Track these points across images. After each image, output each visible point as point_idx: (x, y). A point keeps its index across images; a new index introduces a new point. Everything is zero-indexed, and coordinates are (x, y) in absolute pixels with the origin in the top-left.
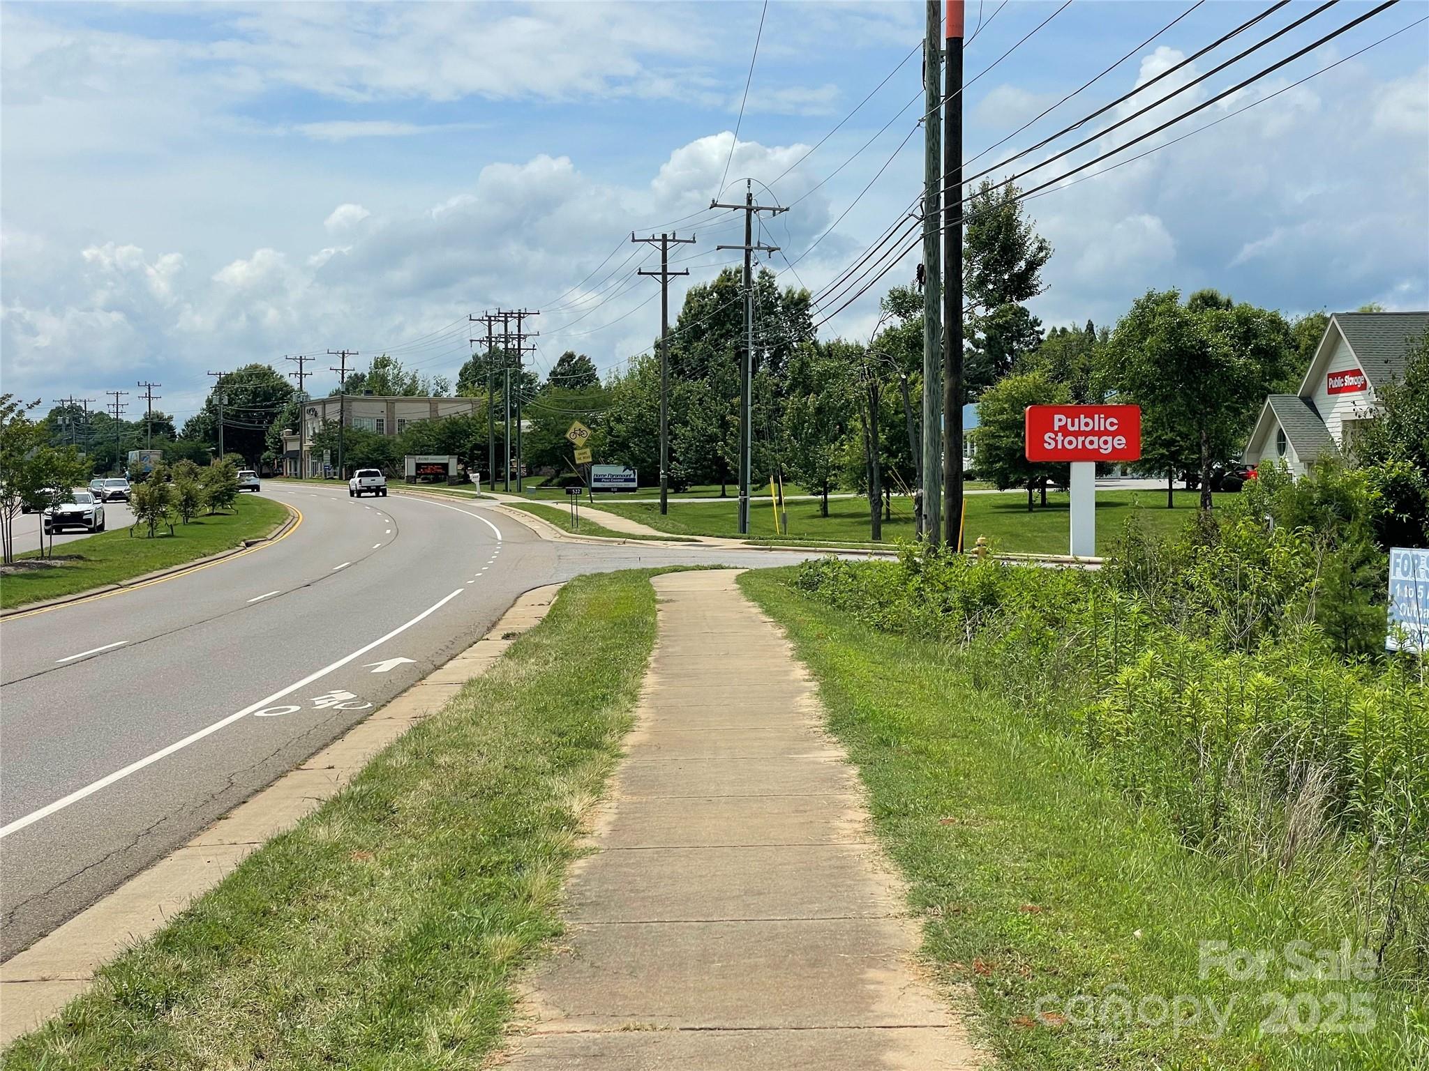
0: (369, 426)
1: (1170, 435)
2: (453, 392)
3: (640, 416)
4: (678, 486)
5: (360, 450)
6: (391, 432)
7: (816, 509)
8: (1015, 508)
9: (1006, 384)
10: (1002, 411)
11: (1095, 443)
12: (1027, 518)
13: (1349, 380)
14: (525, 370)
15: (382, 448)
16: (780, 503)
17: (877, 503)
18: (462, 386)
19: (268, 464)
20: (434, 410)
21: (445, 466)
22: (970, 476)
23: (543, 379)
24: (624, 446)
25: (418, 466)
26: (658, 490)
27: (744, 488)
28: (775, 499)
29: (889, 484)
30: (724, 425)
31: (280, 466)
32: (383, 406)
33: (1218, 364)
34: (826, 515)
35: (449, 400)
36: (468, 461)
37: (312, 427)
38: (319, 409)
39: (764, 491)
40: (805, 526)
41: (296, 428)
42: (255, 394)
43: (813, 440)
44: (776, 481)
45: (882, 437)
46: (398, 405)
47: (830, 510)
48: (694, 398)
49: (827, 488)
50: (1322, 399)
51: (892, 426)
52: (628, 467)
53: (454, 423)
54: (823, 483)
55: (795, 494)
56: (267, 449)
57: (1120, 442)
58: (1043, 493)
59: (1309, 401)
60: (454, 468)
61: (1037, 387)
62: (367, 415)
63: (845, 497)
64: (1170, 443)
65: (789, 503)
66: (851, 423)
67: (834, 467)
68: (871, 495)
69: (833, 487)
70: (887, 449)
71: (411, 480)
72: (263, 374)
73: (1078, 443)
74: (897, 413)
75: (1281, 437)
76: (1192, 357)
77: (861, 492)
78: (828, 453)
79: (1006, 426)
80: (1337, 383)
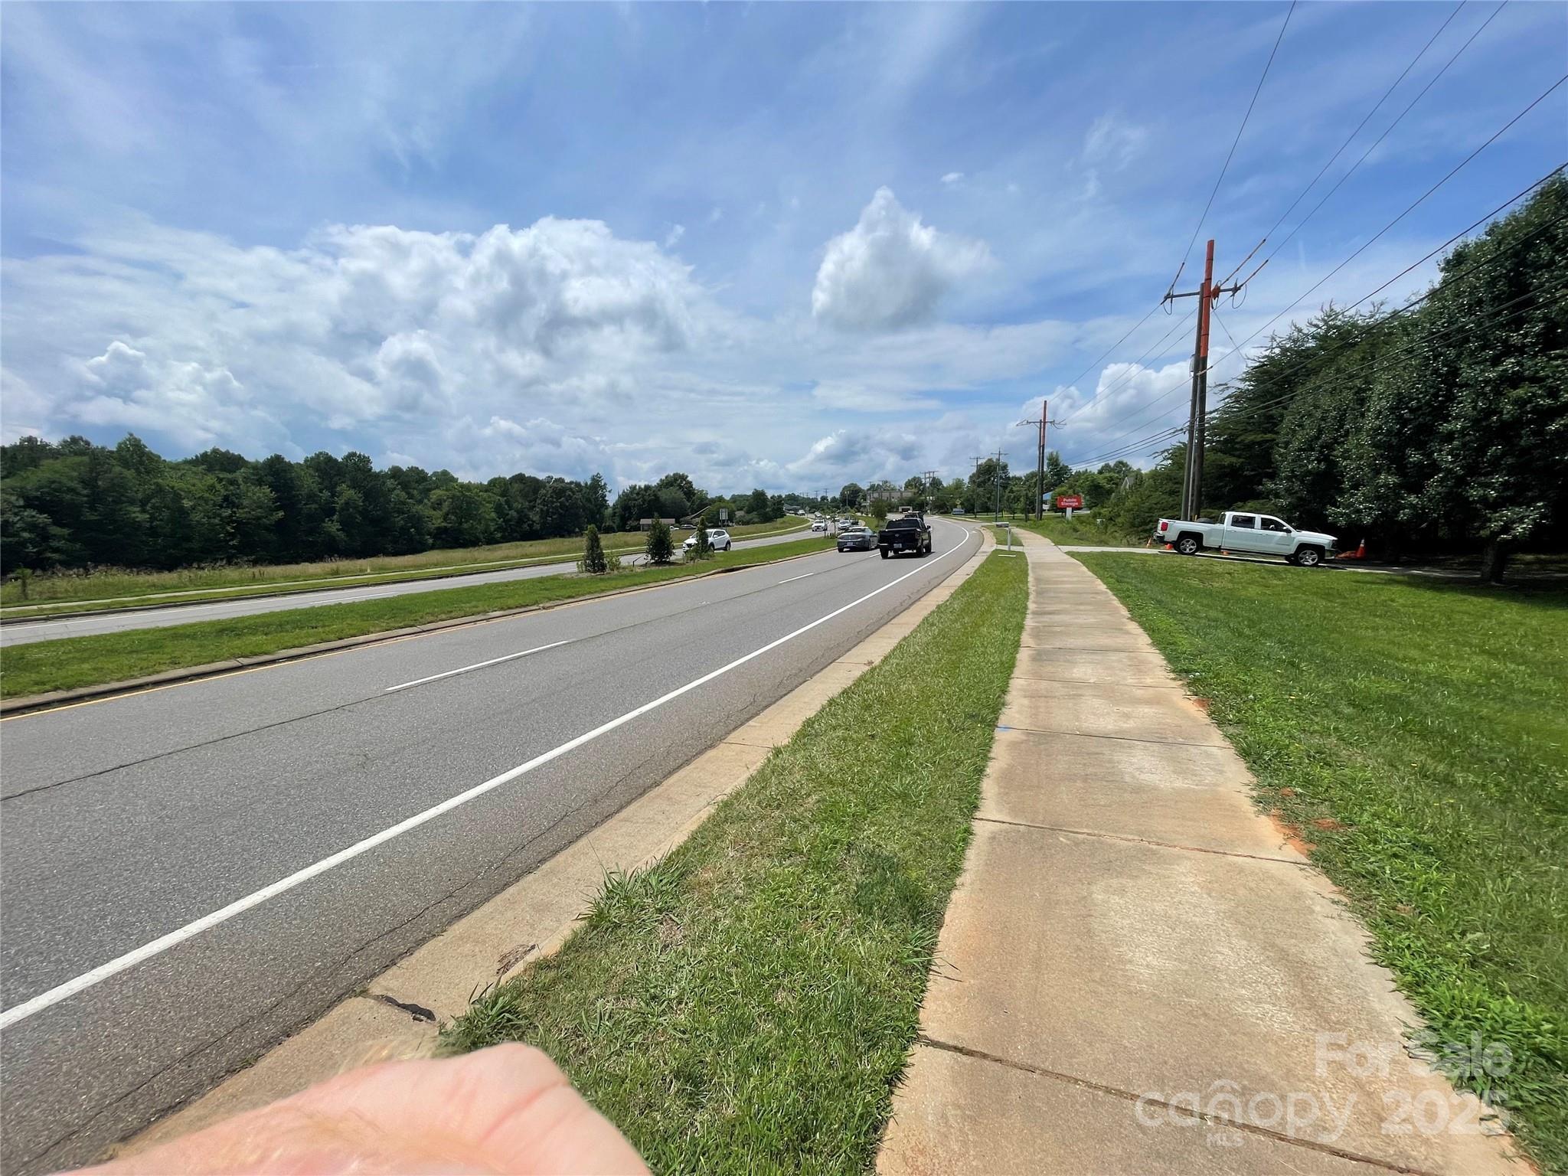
1: (1093, 502)
8: (1055, 518)
12: (1057, 520)
58: (1062, 514)
78: (1016, 506)
79: (1055, 499)
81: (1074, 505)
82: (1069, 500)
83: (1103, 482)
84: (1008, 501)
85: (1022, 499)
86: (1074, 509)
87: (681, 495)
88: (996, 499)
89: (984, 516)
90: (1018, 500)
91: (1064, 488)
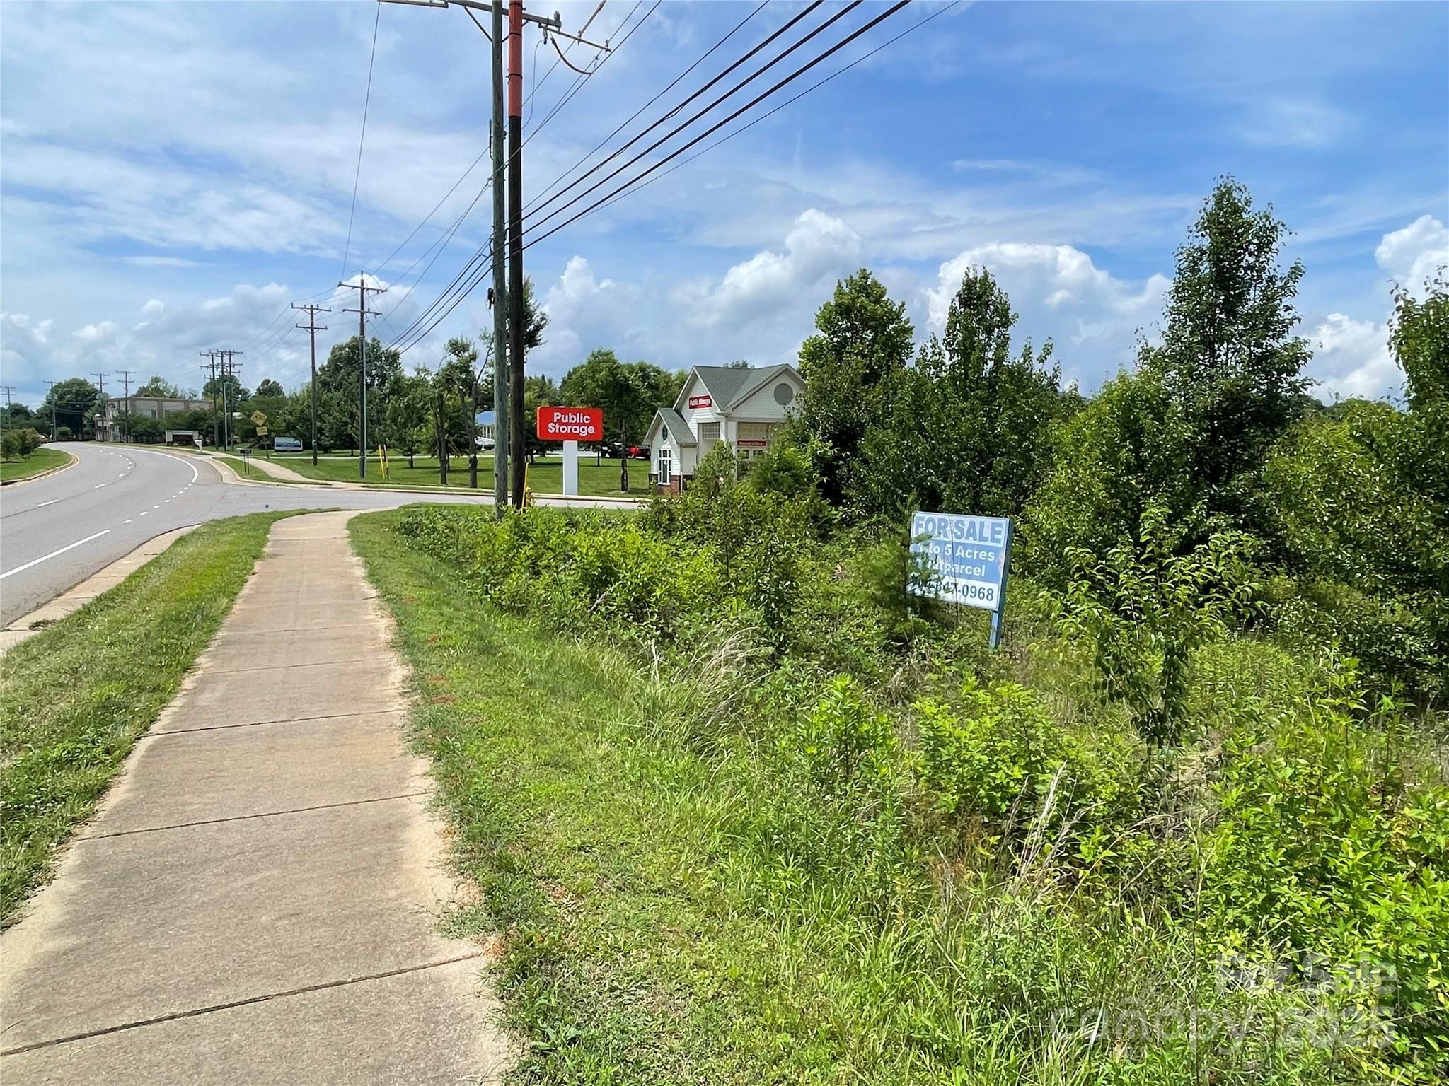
0: (148, 414)
2: (200, 397)
3: (303, 411)
4: (326, 450)
5: (140, 428)
6: (160, 417)
7: (407, 464)
11: (578, 430)
13: (702, 402)
14: (241, 387)
15: (154, 426)
16: (384, 460)
17: (444, 462)
18: (205, 394)
19: (88, 433)
20: (187, 407)
21: (192, 437)
23: (253, 392)
24: (294, 428)
25: (174, 436)
26: (312, 452)
27: (363, 452)
28: (381, 458)
29: (449, 451)
30: (352, 415)
31: (94, 434)
32: (156, 403)
33: (633, 390)
34: (412, 467)
35: (196, 402)
36: (206, 433)
37: (112, 413)
38: (116, 404)
39: (376, 453)
40: (400, 474)
41: (103, 414)
42: (77, 394)
43: (404, 425)
44: (382, 448)
45: (446, 425)
46: (165, 403)
47: (414, 465)
48: (334, 402)
49: (413, 452)
50: (686, 411)
52: (296, 438)
53: (196, 413)
54: (410, 450)
55: (394, 455)
56: (85, 425)
57: (591, 430)
59: (678, 411)
60: (195, 438)
62: (146, 409)
63: (422, 458)
65: (389, 460)
66: (427, 417)
67: (417, 442)
68: (440, 456)
69: (417, 452)
70: (448, 432)
71: (170, 444)
72: (83, 384)
73: (568, 429)
75: (665, 430)
76: (622, 386)
77: (433, 455)
78: (413, 433)
80: (694, 403)
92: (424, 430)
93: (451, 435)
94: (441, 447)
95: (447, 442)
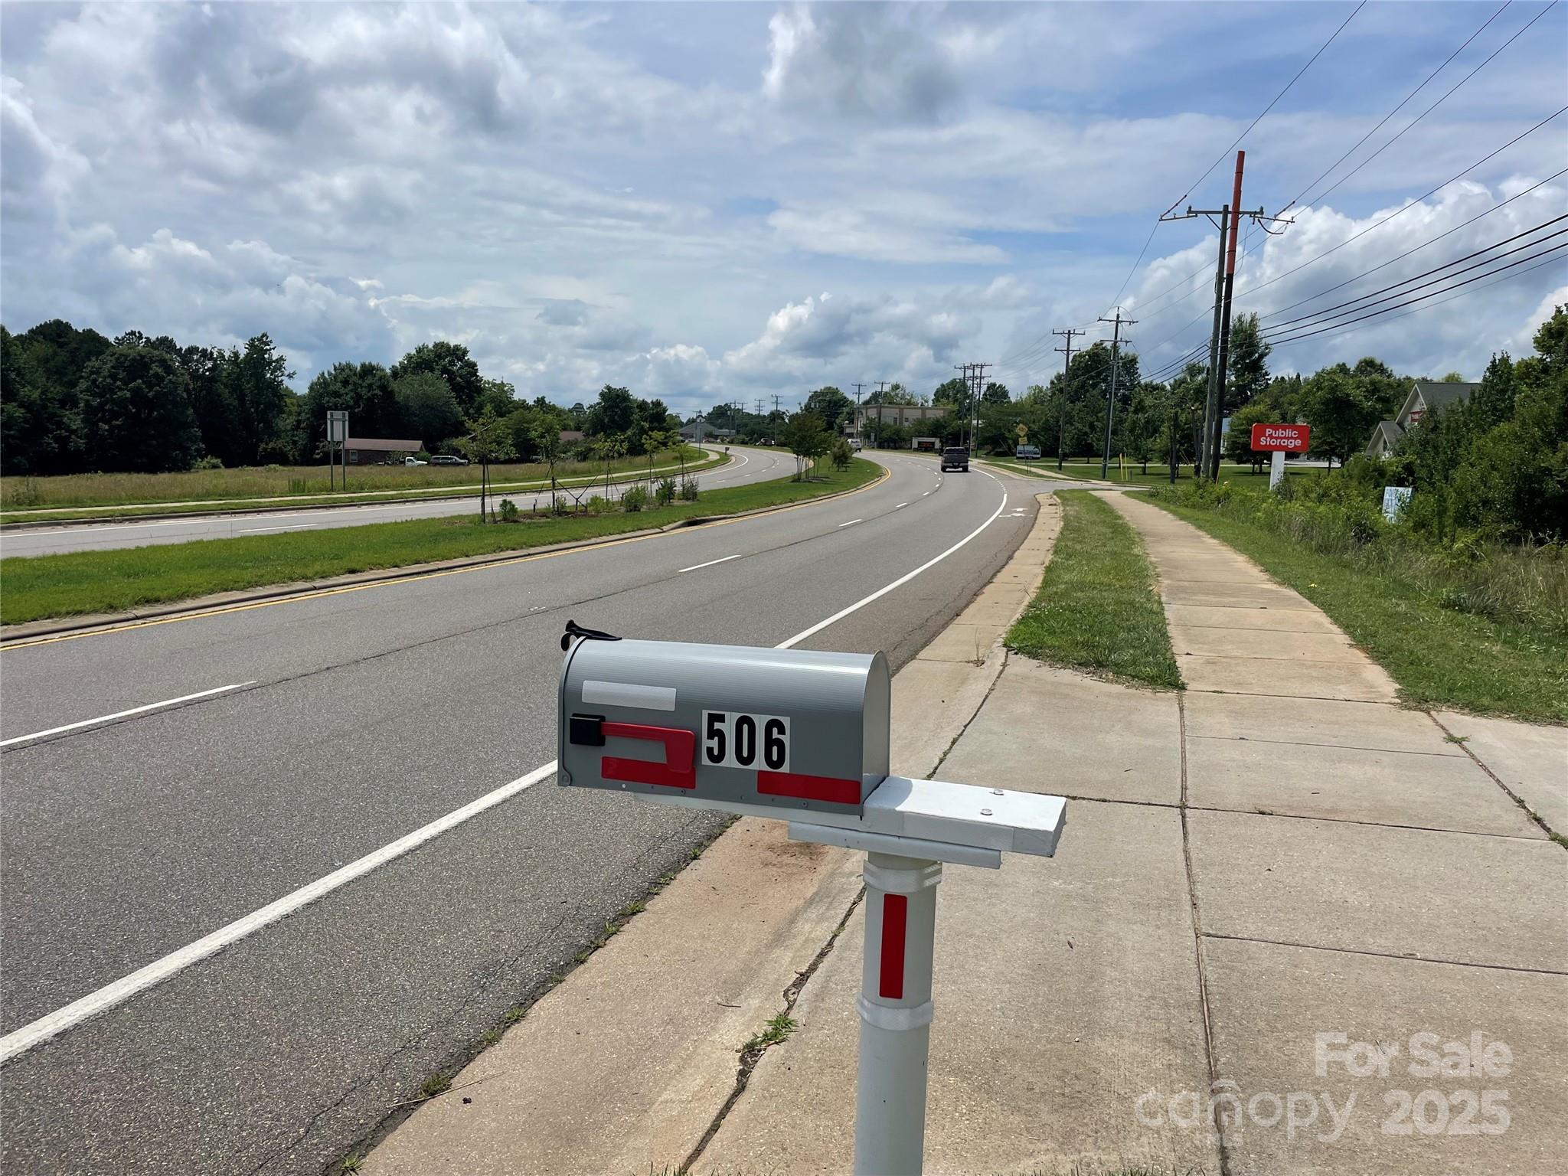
0: (891, 421)
1: (1331, 439)
4: (1065, 457)
6: (902, 424)
7: (1139, 471)
8: (1246, 474)
9: (1246, 411)
10: (1242, 425)
11: (1286, 443)
12: (1251, 478)
15: (900, 432)
16: (1123, 467)
17: (1174, 468)
21: (933, 444)
22: (1222, 457)
25: (919, 443)
26: (1055, 459)
27: (1105, 459)
28: (1120, 465)
29: (1179, 460)
32: (897, 410)
33: (1357, 406)
34: (1144, 474)
35: (930, 408)
37: (861, 420)
38: (862, 409)
40: (1132, 477)
41: (851, 421)
43: (1141, 436)
44: (1122, 456)
45: (1178, 436)
46: (904, 410)
47: (1147, 472)
49: (1146, 460)
50: (1407, 424)
51: (1183, 430)
52: (1037, 447)
53: (934, 420)
54: (1144, 457)
55: (1128, 463)
57: (1298, 442)
58: (1261, 467)
59: (1400, 424)
60: (938, 445)
61: (1262, 413)
62: (889, 415)
63: (1154, 465)
64: (1332, 443)
65: (1128, 467)
67: (1151, 450)
68: (1171, 464)
69: (1150, 460)
70: (1179, 442)
71: (916, 450)
72: (833, 392)
73: (1277, 442)
74: (1185, 424)
75: (1385, 442)
76: (1342, 402)
77: (1164, 463)
78: (1149, 443)
79: (1242, 432)
80: (1416, 417)
81: (1292, 444)
82: (1280, 433)
83: (1357, 395)
84: (1132, 431)
85: (1164, 428)
86: (1291, 455)
87: (444, 387)
88: (1105, 429)
89: (1080, 464)
90: (1156, 430)
91: (1260, 408)
92: (1158, 440)
93: (1182, 444)
94: (1172, 456)
95: (1179, 451)
